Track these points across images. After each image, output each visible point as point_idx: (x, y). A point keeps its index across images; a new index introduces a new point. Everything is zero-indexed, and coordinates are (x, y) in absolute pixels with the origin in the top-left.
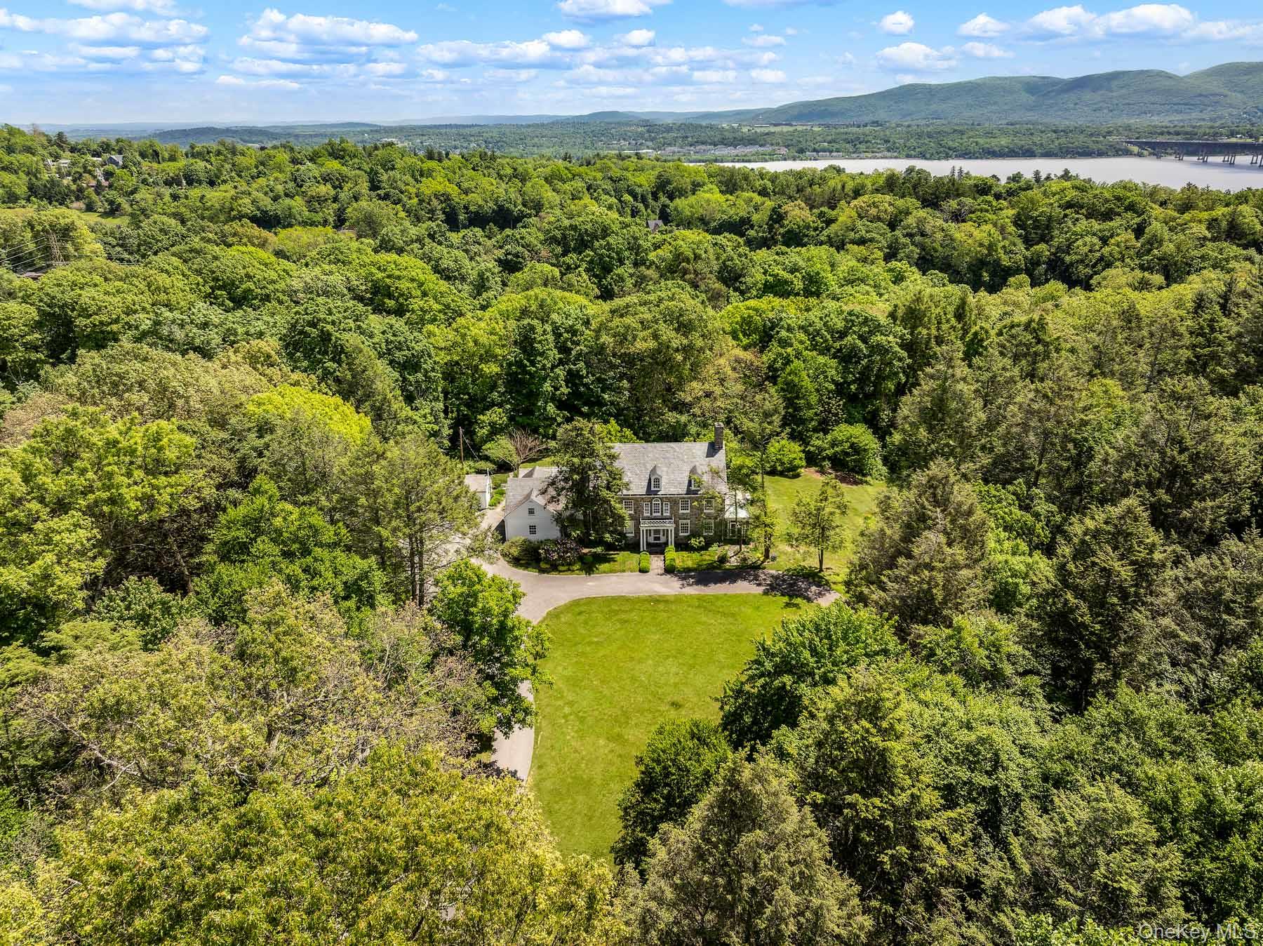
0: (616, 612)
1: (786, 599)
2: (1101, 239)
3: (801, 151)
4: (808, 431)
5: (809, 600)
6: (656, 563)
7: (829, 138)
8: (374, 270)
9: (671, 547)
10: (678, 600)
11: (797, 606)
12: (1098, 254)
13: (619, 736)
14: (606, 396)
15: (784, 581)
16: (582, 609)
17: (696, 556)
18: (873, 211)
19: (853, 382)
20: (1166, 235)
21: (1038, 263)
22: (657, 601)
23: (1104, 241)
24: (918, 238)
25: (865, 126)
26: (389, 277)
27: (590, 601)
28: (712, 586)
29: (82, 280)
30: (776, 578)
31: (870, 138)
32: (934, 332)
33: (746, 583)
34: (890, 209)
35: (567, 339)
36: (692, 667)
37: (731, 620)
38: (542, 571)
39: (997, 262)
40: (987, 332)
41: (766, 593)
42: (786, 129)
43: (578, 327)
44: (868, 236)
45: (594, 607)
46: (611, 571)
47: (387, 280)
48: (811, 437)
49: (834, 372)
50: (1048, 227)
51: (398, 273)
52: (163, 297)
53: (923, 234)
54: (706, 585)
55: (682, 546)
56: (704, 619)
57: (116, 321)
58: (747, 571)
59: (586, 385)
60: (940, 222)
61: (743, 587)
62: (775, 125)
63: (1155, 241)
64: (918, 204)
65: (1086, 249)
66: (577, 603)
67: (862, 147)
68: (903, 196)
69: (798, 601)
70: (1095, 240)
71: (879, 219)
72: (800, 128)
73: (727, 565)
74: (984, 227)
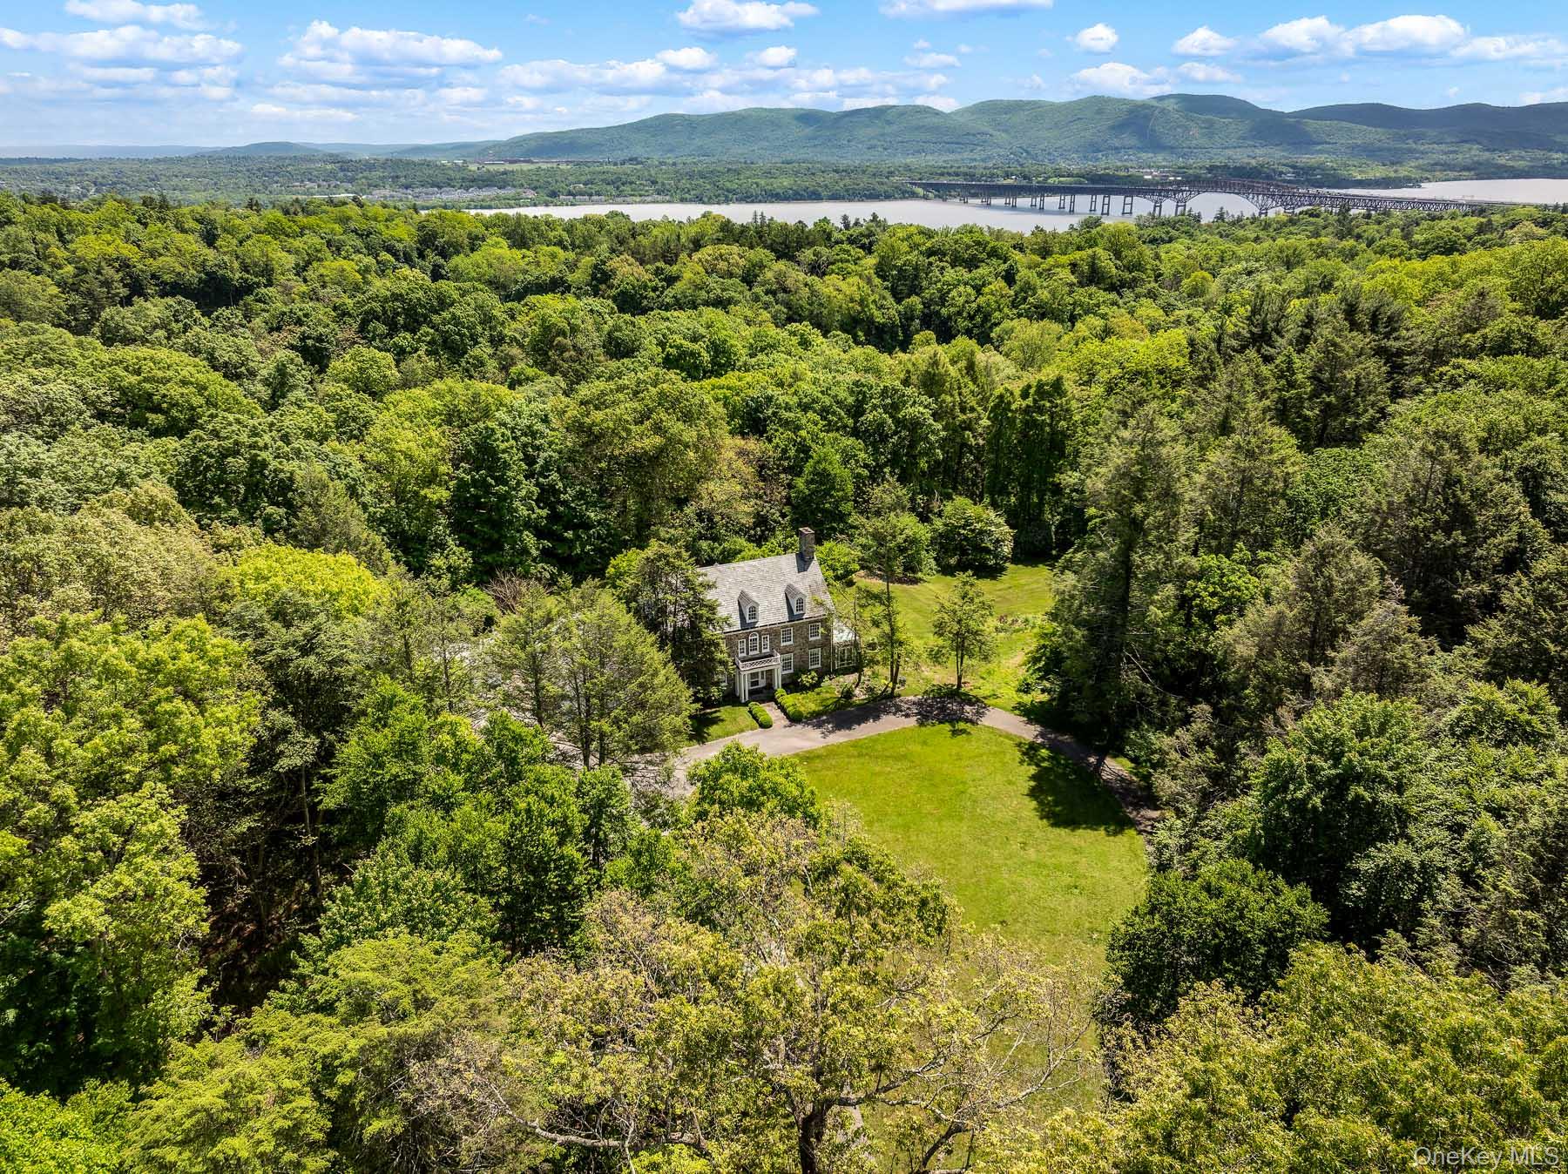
1: (947, 727)
2: (974, 287)
3: (554, 194)
5: (972, 722)
6: (773, 712)
7: (584, 178)
8: (120, 371)
9: (781, 692)
10: (831, 751)
11: (963, 731)
12: (974, 305)
15: (931, 705)
17: (814, 694)
18: (722, 265)
20: (1037, 281)
21: (912, 319)
22: (809, 758)
23: (978, 290)
24: (781, 295)
25: (623, 163)
26: (146, 380)
30: (919, 703)
31: (633, 179)
33: (891, 717)
34: (742, 262)
37: (906, 763)
39: (871, 320)
41: (921, 724)
42: (526, 167)
44: (726, 295)
46: (727, 733)
47: (147, 386)
50: (916, 277)
51: (160, 374)
53: (785, 290)
54: (849, 728)
55: (792, 685)
56: (877, 768)
59: (565, 503)
60: (802, 276)
62: (512, 162)
63: (1028, 288)
64: (772, 256)
65: (962, 300)
67: (627, 188)
68: (751, 247)
69: (962, 726)
70: (969, 289)
71: (731, 275)
72: (544, 166)
73: (855, 700)
74: (850, 280)
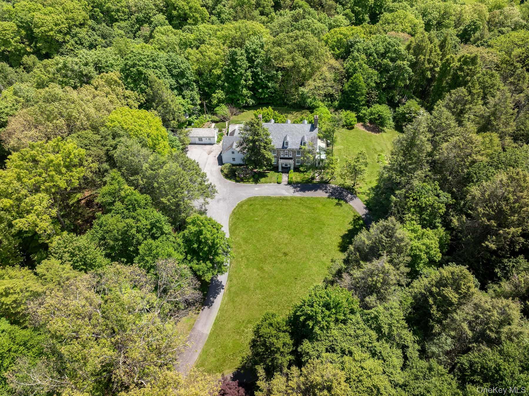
0: (266, 205)
4: (360, 106)
5: (346, 202)
6: (285, 178)
9: (292, 170)
10: (292, 199)
11: (341, 205)
13: (262, 268)
14: (270, 84)
15: (337, 191)
16: (252, 202)
17: (302, 175)
19: (385, 82)
22: (284, 199)
27: (255, 198)
28: (307, 192)
29: (33, 7)
30: (334, 189)
32: (427, 57)
33: (321, 191)
35: (252, 56)
36: (293, 235)
37: (312, 211)
38: (237, 181)
40: (453, 59)
41: (329, 197)
43: (258, 49)
45: (257, 202)
46: (266, 182)
48: (361, 109)
49: (376, 78)
52: (71, 15)
54: (304, 192)
55: (296, 169)
56: (301, 210)
57: (52, 30)
58: (323, 185)
59: (261, 79)
61: (320, 194)
66: (250, 199)
69: (342, 202)
73: (315, 181)
